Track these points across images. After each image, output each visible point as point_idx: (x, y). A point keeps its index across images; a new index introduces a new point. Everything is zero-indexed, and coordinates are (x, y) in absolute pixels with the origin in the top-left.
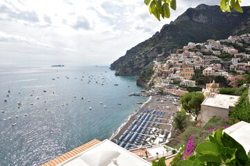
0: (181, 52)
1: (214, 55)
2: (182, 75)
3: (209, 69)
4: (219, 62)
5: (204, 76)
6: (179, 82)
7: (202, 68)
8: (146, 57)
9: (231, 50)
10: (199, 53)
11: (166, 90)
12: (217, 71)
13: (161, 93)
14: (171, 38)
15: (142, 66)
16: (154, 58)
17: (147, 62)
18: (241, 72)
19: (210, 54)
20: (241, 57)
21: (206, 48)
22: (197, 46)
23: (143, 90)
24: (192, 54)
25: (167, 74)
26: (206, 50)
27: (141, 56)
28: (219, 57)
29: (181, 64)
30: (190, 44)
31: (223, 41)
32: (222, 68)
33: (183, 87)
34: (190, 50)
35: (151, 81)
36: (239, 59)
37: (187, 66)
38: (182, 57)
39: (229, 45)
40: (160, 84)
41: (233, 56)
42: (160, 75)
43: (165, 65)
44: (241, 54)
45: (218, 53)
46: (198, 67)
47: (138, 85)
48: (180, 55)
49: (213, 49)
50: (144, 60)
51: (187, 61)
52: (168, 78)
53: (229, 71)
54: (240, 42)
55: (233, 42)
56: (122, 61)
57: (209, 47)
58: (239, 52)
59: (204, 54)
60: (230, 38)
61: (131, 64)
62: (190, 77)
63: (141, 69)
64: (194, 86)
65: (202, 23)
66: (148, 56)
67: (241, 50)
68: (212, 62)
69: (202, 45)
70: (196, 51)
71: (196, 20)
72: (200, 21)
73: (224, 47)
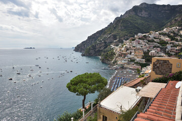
0: (134, 40)
1: (155, 42)
2: (135, 56)
3: (153, 51)
4: (158, 47)
5: (150, 56)
6: (134, 60)
7: (149, 51)
8: (105, 42)
9: (167, 39)
10: (145, 41)
11: (126, 66)
12: (158, 53)
13: (123, 67)
14: (123, 28)
15: (102, 48)
16: (111, 43)
17: (106, 46)
18: (173, 53)
19: (153, 41)
20: (173, 43)
21: (149, 37)
22: (144, 36)
23: (109, 66)
24: (141, 41)
25: (125, 55)
26: (150, 39)
27: (101, 41)
28: (158, 43)
29: (135, 48)
30: (139, 34)
31: (160, 32)
32: (161, 51)
33: (137, 63)
34: (139, 39)
35: (114, 59)
36: (172, 45)
37: (139, 49)
38: (134, 43)
39: (164, 34)
40: (121, 62)
41: (168, 43)
42: (120, 55)
43: (123, 49)
44: (173, 41)
45: (158, 41)
46: (146, 50)
47: (103, 62)
48: (133, 42)
49: (155, 38)
50: (103, 44)
51: (138, 47)
52: (126, 58)
53: (165, 52)
54: (172, 33)
55: (167, 33)
56: (84, 45)
57: (151, 36)
58: (171, 40)
59: (149, 41)
60: (165, 30)
61: (94, 48)
62: (141, 57)
63: (102, 51)
64: (144, 62)
65: (145, 17)
66: (106, 41)
67: (172, 39)
68: (155, 47)
69: (147, 34)
70: (143, 39)
71: (140, 15)
72: (142, 16)
73: (162, 37)
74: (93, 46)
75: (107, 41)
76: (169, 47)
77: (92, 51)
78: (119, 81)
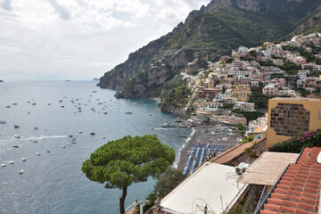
0: (230, 61)
1: (275, 66)
2: (234, 95)
3: (271, 86)
4: (281, 76)
5: (264, 96)
6: (232, 105)
7: (262, 85)
8: (169, 67)
9: (297, 59)
10: (254, 63)
11: (214, 118)
12: (280, 89)
13: (207, 122)
14: (206, 35)
15: (162, 80)
16: (182, 67)
17: (170, 75)
18: (311, 89)
19: (269, 64)
20: (311, 68)
21: (263, 55)
22: (251, 52)
23: (178, 119)
24: (245, 64)
25: (212, 95)
26: (264, 59)
27: (158, 64)
28: (281, 68)
29: (232, 79)
30: (242, 49)
31: (285, 44)
32: (286, 85)
33: (238, 112)
34: (242, 58)
35: (188, 104)
36: (308, 71)
37: (240, 82)
38: (231, 68)
39: (293, 49)
40: (204, 109)
41: (300, 68)
42: (202, 95)
43: (207, 81)
44: (310, 64)
45: (281, 63)
46: (255, 83)
47: (165, 111)
48: (228, 65)
49: (273, 57)
50: (164, 71)
51: (240, 76)
52: (214, 100)
53: (295, 88)
54: (308, 46)
55: (299, 45)
56: (121, 72)
57: (267, 54)
58: (308, 62)
59: (262, 64)
60: (293, 40)
61: (144, 79)
62: (246, 98)
63: (161, 85)
64: (253, 110)
65: (252, 12)
66: (171, 64)
67: (309, 58)
68: (274, 76)
69: (257, 49)
70: (250, 60)
71: (243, 7)
72: (248, 9)
73: (288, 55)
74: (141, 76)
75: (173, 65)
76: (303, 76)
77: (140, 88)
78: (200, 151)
